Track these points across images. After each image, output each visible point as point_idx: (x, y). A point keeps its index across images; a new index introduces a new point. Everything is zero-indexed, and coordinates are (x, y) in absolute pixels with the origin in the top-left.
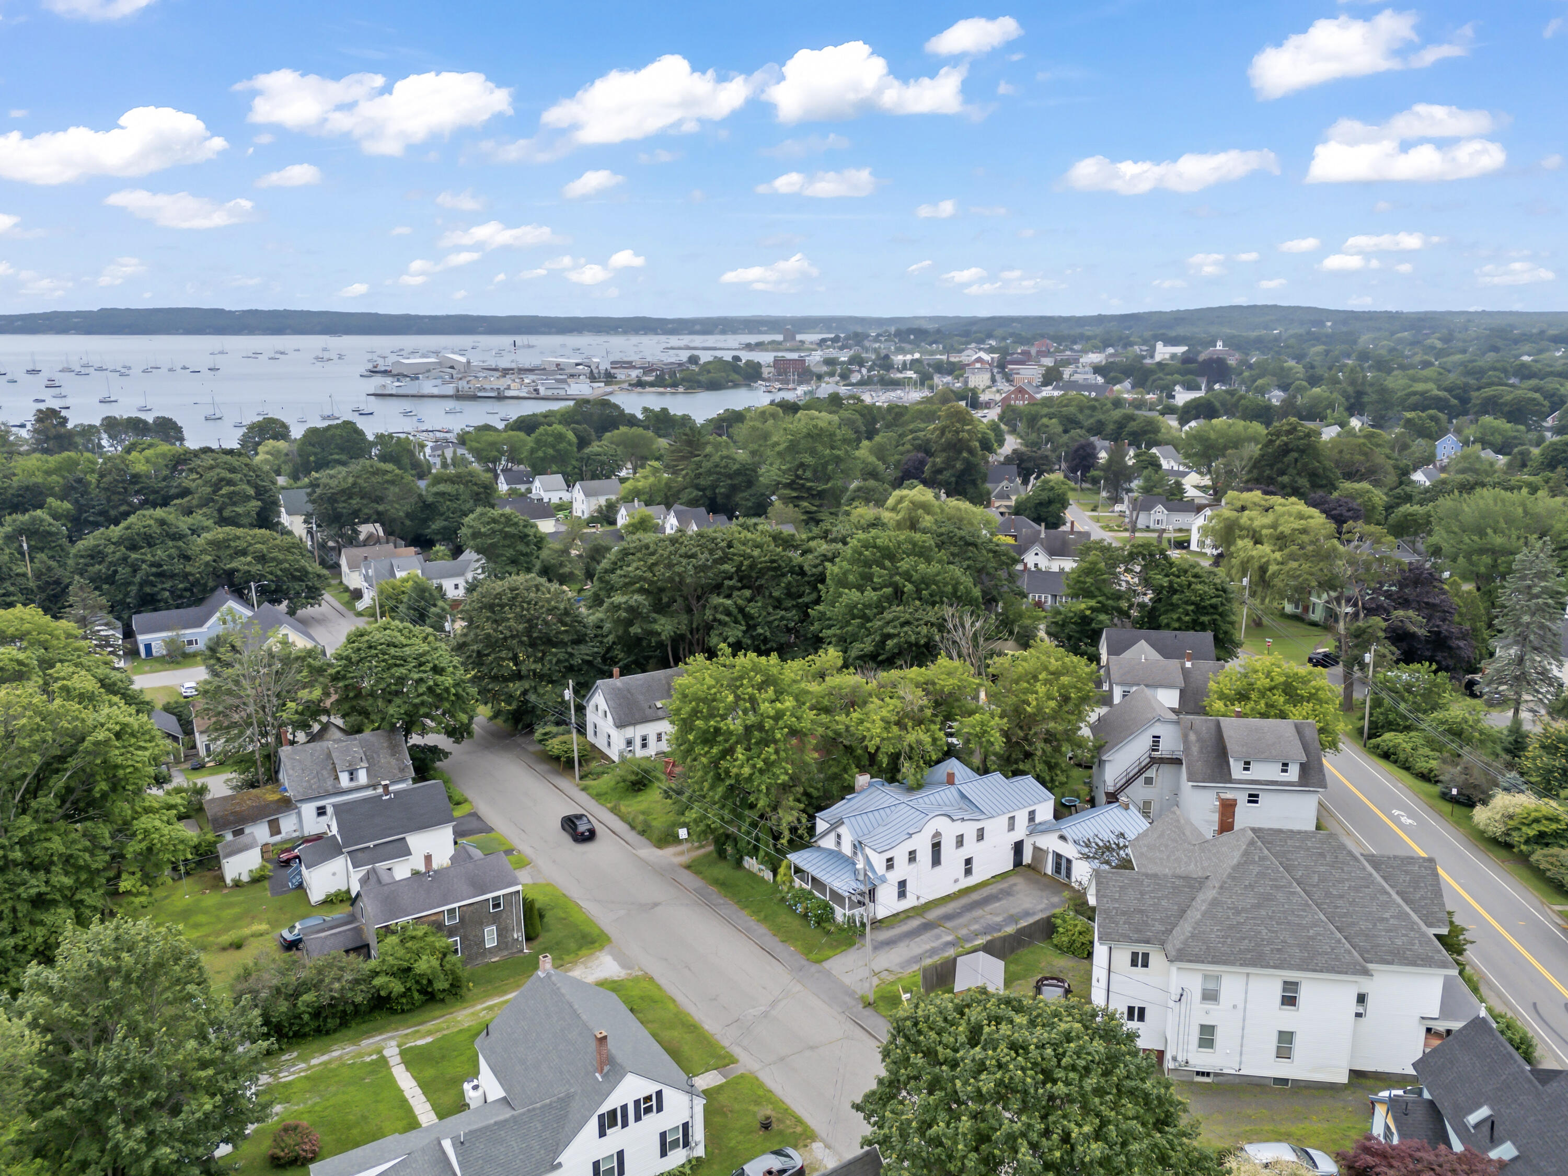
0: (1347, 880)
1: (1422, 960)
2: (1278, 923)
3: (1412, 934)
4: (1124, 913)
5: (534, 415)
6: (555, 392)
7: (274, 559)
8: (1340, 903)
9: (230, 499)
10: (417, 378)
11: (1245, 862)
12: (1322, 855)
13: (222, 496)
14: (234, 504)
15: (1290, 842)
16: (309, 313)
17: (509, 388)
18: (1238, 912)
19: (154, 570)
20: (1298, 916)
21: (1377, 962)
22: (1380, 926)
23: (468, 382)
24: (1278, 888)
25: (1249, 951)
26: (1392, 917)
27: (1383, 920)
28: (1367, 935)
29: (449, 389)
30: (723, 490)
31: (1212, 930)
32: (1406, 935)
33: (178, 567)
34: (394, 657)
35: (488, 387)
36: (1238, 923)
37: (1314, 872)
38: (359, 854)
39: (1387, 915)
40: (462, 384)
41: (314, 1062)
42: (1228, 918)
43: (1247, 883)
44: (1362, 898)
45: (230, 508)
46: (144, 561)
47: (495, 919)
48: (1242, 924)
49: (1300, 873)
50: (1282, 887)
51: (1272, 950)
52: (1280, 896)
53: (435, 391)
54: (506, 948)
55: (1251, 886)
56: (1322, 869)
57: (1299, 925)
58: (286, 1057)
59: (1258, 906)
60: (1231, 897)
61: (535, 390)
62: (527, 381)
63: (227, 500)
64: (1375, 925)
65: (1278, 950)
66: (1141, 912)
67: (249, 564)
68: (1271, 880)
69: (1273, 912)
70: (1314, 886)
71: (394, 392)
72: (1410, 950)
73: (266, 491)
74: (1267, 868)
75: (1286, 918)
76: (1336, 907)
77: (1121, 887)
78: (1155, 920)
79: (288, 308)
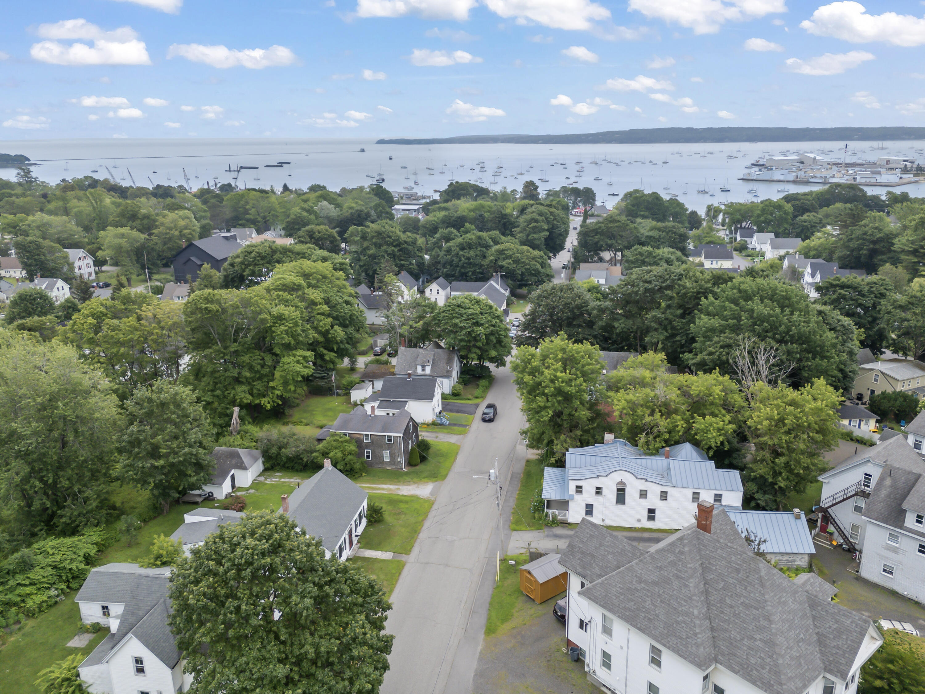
0: (745, 597)
1: (763, 683)
2: (661, 601)
3: (768, 660)
4: (583, 553)
5: (798, 194)
6: (868, 180)
7: (523, 262)
8: (727, 610)
9: (533, 229)
10: (772, 169)
11: (668, 550)
12: (738, 571)
13: (530, 228)
14: (535, 233)
15: (719, 551)
16: (743, 129)
17: (833, 177)
18: (640, 582)
19: (467, 261)
20: (679, 603)
21: (725, 666)
22: (746, 642)
23: (805, 172)
24: (678, 577)
25: (630, 610)
26: (760, 640)
27: (751, 638)
28: (731, 644)
29: (791, 177)
30: (865, 252)
31: (616, 586)
32: (763, 659)
33: (478, 261)
34: (457, 313)
35: (818, 175)
36: (636, 589)
37: (723, 580)
38: (384, 403)
39: (758, 637)
40: (801, 174)
41: (283, 480)
42: (631, 582)
43: (659, 565)
44: (747, 615)
45: (532, 235)
46: (464, 256)
47: (389, 447)
48: (638, 590)
49: (712, 576)
50: (681, 578)
51: (645, 617)
52: (676, 584)
53: (782, 178)
54: (394, 464)
55: (661, 568)
56: (731, 580)
57: (675, 609)
58: (277, 474)
59: (655, 583)
60: (642, 569)
61: (854, 178)
62: (851, 172)
63: (531, 230)
64: (743, 639)
65: (649, 619)
66: (593, 556)
67: (509, 264)
68: (677, 570)
69: (664, 592)
70: (716, 590)
71: (755, 178)
72: (758, 671)
73: (558, 227)
74: (680, 561)
75: (669, 600)
76: (722, 612)
77: (591, 535)
78: (598, 565)
79: (730, 126)
